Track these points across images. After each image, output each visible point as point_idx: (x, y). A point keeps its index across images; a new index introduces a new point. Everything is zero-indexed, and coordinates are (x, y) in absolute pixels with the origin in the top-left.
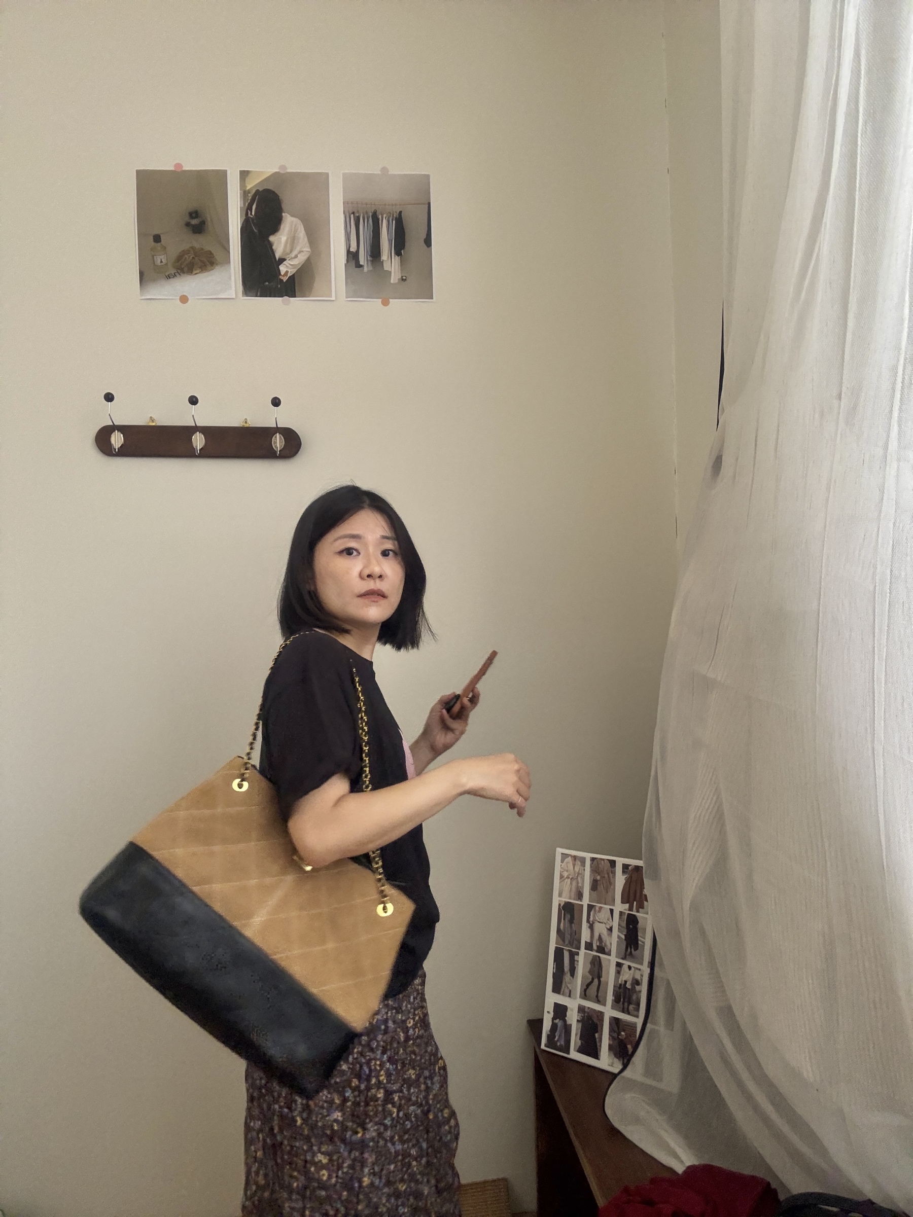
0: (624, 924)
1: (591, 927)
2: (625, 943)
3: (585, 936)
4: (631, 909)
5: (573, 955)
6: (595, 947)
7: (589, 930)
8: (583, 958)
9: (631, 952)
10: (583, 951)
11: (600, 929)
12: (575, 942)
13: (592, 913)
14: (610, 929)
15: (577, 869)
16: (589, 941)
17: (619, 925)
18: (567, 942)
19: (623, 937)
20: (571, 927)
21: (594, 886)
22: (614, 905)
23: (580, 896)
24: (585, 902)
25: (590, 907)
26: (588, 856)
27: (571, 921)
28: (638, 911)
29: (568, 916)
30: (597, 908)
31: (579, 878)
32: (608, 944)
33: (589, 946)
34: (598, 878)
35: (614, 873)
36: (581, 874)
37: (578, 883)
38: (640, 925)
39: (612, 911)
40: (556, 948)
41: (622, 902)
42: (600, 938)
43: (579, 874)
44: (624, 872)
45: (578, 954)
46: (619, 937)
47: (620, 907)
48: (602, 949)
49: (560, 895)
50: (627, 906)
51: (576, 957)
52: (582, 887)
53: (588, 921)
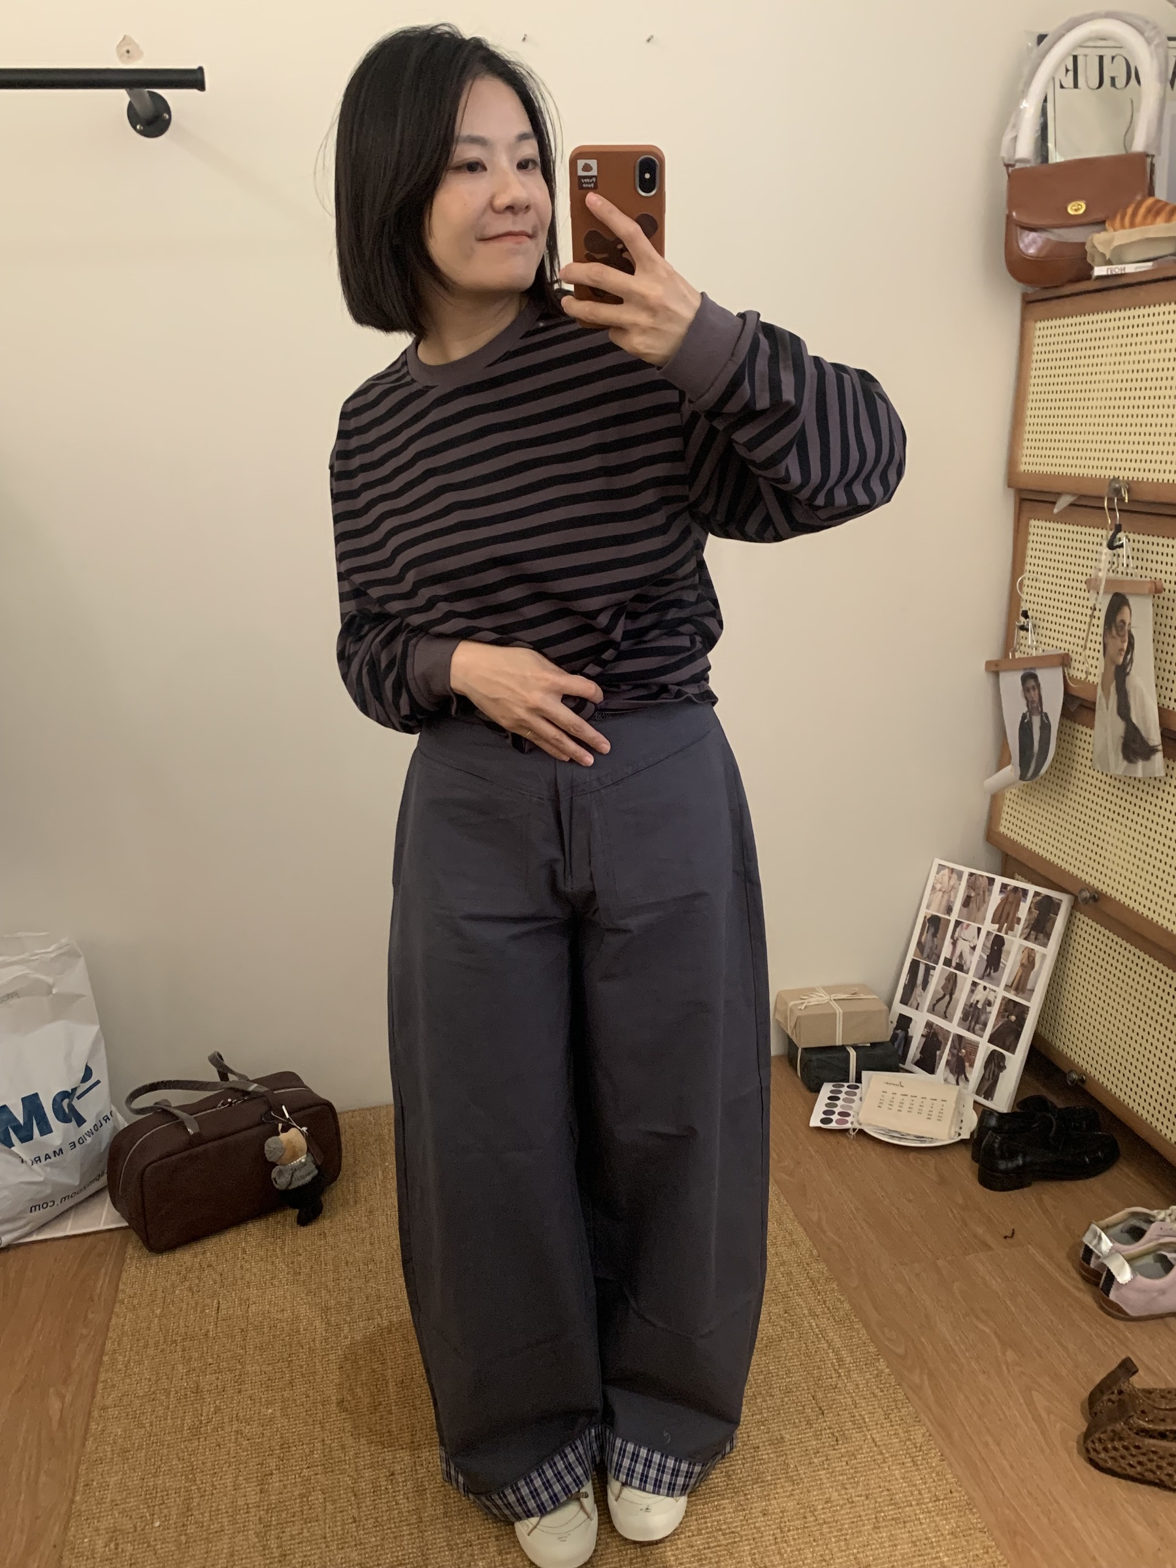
0: (989, 944)
1: (954, 944)
2: (985, 963)
3: (946, 952)
4: (999, 930)
5: (928, 969)
6: (954, 964)
7: (951, 947)
8: (939, 973)
9: (989, 974)
10: (940, 966)
11: (963, 946)
12: (934, 957)
13: (958, 930)
14: (974, 948)
15: (952, 883)
16: (948, 957)
17: (984, 945)
18: (925, 955)
19: (985, 957)
20: (933, 941)
21: (967, 902)
22: (983, 924)
23: (949, 910)
24: (953, 917)
25: (958, 923)
26: (967, 871)
27: (934, 935)
28: (1006, 933)
29: (932, 930)
30: (965, 926)
31: (952, 893)
32: (968, 962)
33: (948, 962)
34: (973, 894)
35: (990, 891)
36: (954, 888)
37: (950, 897)
38: (1005, 948)
39: (979, 929)
40: (913, 960)
41: (993, 922)
42: (961, 956)
43: (953, 887)
44: (1001, 891)
45: (934, 968)
46: (981, 957)
47: (989, 926)
48: (960, 967)
49: (928, 907)
50: (997, 926)
51: (932, 971)
52: (953, 902)
53: (952, 937)
